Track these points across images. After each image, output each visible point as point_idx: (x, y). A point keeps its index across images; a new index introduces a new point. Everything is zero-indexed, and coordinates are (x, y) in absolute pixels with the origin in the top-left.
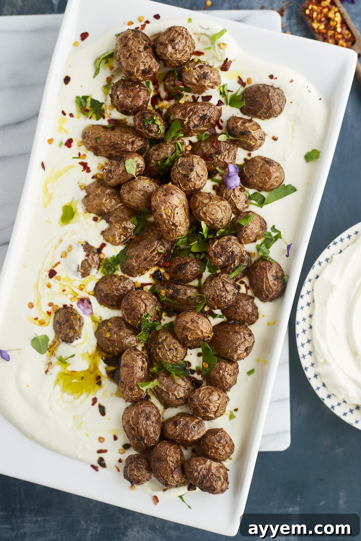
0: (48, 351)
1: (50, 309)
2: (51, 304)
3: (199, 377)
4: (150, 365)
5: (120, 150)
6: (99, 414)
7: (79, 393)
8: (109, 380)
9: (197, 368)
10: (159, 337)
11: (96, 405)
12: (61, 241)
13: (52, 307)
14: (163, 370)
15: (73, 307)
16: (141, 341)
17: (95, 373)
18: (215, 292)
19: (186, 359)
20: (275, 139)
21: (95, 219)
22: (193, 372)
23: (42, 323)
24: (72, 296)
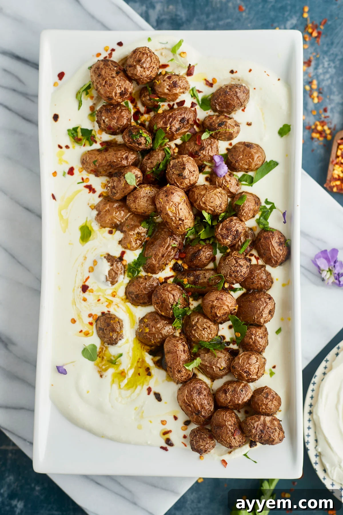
0: (98, 357)
1: (91, 320)
2: (90, 315)
3: (235, 347)
4: (191, 347)
5: (117, 166)
6: (156, 401)
7: (134, 387)
8: (157, 368)
9: (231, 339)
10: (191, 320)
11: (152, 393)
12: (85, 258)
13: (92, 317)
14: (202, 349)
15: (110, 313)
16: (177, 328)
17: (143, 366)
18: (231, 269)
19: (220, 334)
20: (249, 124)
21: (111, 232)
22: (228, 343)
23: (87, 334)
24: (107, 303)
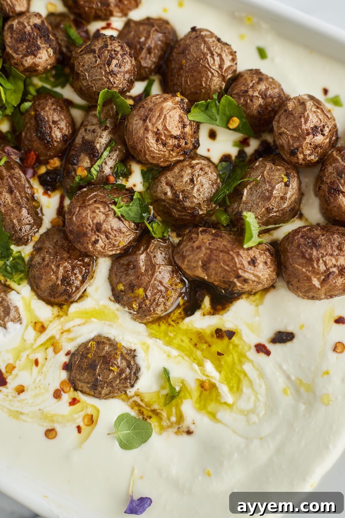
0: (149, 421)
1: (66, 398)
2: (57, 395)
3: (254, 145)
4: (216, 225)
6: (289, 344)
7: (242, 377)
8: (226, 313)
9: (235, 144)
10: (163, 197)
11: (270, 347)
13: (62, 393)
14: (228, 203)
15: (72, 351)
16: (165, 235)
17: (209, 339)
18: (101, 68)
19: (216, 159)
22: (241, 154)
23: (91, 420)
24: (51, 350)
